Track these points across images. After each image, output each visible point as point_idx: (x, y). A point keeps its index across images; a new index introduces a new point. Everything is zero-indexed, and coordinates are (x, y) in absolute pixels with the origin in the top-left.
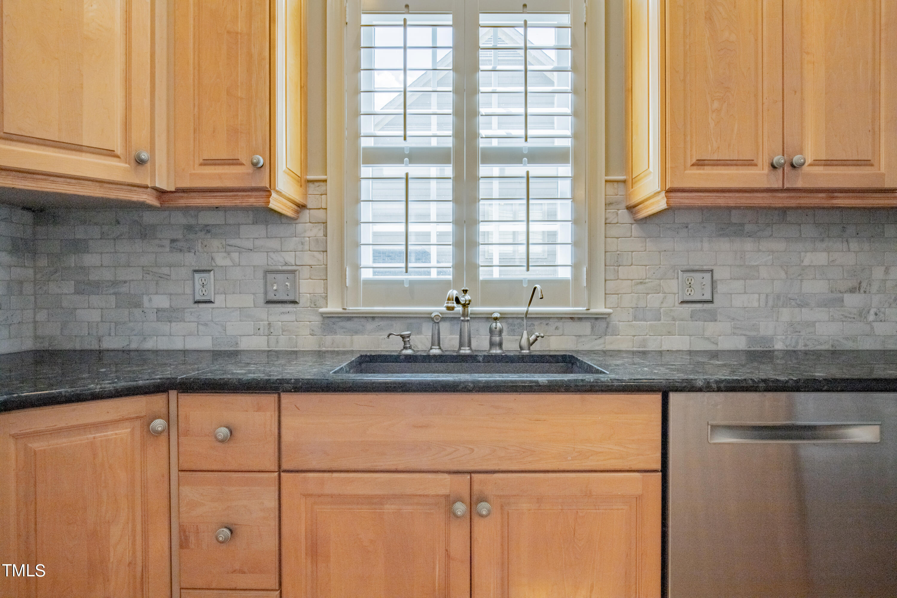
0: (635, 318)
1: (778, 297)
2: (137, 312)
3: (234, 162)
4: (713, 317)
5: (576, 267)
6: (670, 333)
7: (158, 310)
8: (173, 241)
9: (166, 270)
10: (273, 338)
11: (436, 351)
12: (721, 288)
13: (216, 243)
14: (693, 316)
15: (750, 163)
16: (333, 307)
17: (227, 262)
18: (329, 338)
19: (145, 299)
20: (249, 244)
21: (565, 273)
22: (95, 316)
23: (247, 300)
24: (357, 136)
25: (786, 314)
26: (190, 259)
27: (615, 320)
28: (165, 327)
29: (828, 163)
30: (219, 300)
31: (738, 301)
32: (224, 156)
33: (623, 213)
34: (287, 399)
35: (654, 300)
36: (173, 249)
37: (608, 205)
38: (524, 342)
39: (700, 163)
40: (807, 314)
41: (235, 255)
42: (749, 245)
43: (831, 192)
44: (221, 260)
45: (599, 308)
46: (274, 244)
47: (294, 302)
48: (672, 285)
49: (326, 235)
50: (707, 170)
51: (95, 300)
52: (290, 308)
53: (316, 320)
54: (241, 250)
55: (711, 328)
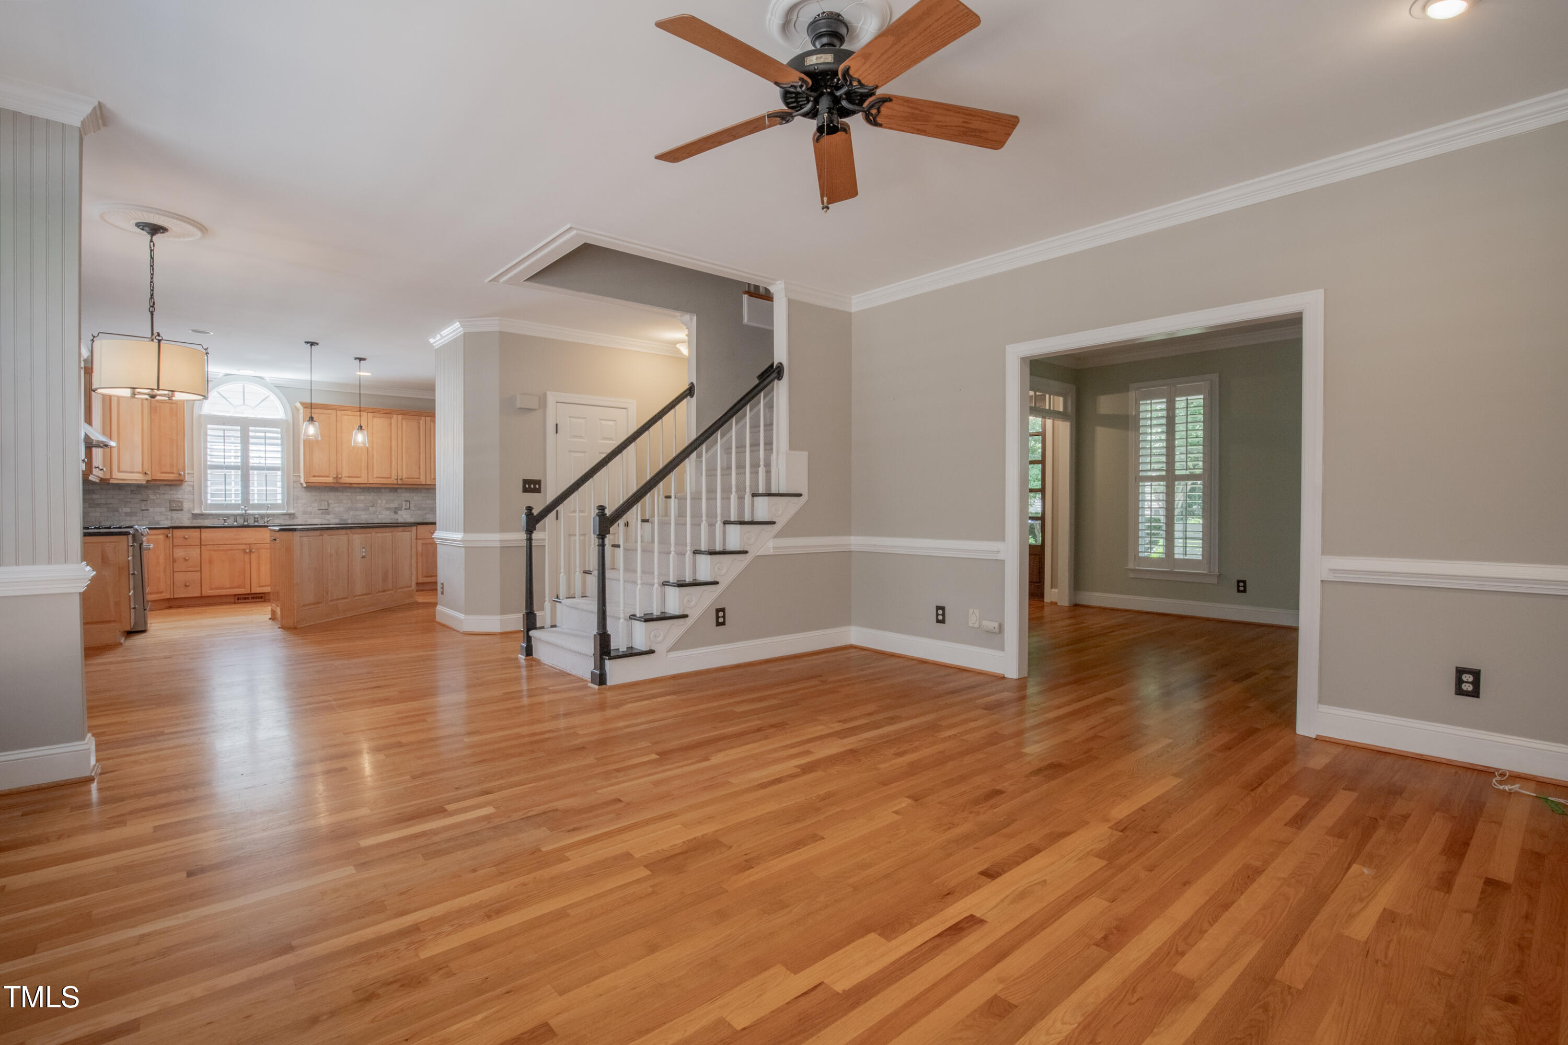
0: (303, 514)
1: (349, 508)
2: (116, 514)
3: (173, 473)
4: (328, 514)
5: (282, 500)
6: (315, 518)
7: (126, 513)
8: (132, 491)
9: (129, 500)
10: (173, 521)
11: (235, 524)
12: (331, 506)
13: (150, 492)
14: (322, 514)
15: (328, 477)
16: (196, 511)
17: (155, 498)
18: (195, 521)
19: (120, 510)
20: (162, 492)
21: (280, 502)
22: (98, 514)
23: (163, 510)
24: (206, 461)
25: (351, 513)
26: (139, 496)
27: (296, 514)
28: (129, 518)
29: (349, 477)
30: (151, 510)
31: (336, 509)
32: (169, 471)
33: (299, 484)
34: (202, 530)
35: (309, 509)
36: (131, 494)
37: (294, 482)
38: (266, 520)
39: (314, 476)
40: (358, 513)
41: (158, 496)
42: (340, 494)
43: (350, 484)
44: (152, 497)
45: (291, 511)
46: (174, 492)
47: (182, 510)
48: (316, 505)
49: (193, 489)
50: (316, 478)
51: (97, 509)
52: (180, 512)
53: (190, 516)
54: (160, 494)
55: (328, 517)
